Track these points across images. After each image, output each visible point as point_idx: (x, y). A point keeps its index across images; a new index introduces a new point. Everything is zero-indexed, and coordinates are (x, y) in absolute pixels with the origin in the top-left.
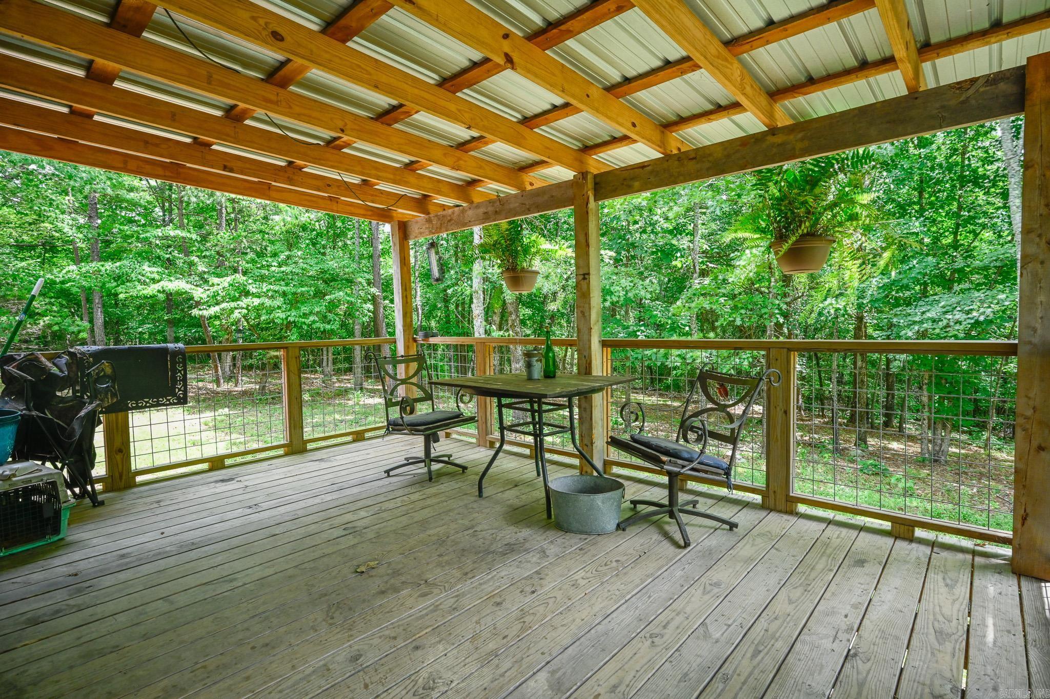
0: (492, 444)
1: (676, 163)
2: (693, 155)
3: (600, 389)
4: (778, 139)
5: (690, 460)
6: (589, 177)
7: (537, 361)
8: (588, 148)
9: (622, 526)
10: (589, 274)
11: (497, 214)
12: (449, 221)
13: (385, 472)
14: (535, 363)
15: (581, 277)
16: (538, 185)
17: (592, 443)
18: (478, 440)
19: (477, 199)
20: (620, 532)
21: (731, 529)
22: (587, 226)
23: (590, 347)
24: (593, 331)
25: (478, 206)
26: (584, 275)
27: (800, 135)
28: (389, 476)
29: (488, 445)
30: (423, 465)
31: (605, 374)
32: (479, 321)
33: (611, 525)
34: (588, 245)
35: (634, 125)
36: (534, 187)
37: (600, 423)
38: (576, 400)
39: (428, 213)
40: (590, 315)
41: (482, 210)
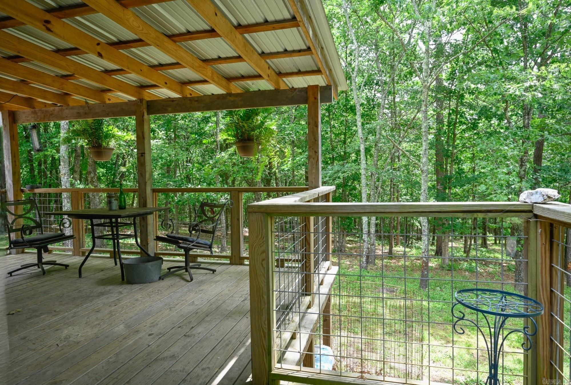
0: (83, 253)
1: (189, 101)
2: (196, 99)
3: (151, 213)
4: (232, 99)
5: (192, 242)
6: (144, 102)
7: (115, 200)
8: (143, 87)
9: (162, 277)
10: (144, 153)
11: (86, 115)
12: (52, 114)
13: (9, 273)
14: (113, 201)
15: (140, 155)
16: (113, 101)
17: (147, 244)
18: (74, 252)
19: (72, 104)
20: (161, 281)
21: (213, 273)
22: (143, 128)
23: (146, 192)
24: (147, 184)
25: (73, 108)
26: (142, 154)
27: (240, 99)
28: (11, 276)
29: (81, 254)
30: (36, 267)
31: (154, 206)
32: (66, 178)
33: (157, 278)
34: (144, 138)
35: (166, 83)
36: (111, 102)
37: (152, 233)
38: (138, 219)
39: (34, 108)
40: (145, 175)
41: (75, 111)
